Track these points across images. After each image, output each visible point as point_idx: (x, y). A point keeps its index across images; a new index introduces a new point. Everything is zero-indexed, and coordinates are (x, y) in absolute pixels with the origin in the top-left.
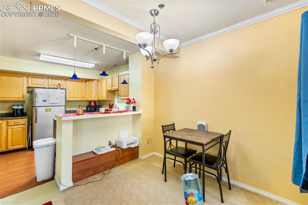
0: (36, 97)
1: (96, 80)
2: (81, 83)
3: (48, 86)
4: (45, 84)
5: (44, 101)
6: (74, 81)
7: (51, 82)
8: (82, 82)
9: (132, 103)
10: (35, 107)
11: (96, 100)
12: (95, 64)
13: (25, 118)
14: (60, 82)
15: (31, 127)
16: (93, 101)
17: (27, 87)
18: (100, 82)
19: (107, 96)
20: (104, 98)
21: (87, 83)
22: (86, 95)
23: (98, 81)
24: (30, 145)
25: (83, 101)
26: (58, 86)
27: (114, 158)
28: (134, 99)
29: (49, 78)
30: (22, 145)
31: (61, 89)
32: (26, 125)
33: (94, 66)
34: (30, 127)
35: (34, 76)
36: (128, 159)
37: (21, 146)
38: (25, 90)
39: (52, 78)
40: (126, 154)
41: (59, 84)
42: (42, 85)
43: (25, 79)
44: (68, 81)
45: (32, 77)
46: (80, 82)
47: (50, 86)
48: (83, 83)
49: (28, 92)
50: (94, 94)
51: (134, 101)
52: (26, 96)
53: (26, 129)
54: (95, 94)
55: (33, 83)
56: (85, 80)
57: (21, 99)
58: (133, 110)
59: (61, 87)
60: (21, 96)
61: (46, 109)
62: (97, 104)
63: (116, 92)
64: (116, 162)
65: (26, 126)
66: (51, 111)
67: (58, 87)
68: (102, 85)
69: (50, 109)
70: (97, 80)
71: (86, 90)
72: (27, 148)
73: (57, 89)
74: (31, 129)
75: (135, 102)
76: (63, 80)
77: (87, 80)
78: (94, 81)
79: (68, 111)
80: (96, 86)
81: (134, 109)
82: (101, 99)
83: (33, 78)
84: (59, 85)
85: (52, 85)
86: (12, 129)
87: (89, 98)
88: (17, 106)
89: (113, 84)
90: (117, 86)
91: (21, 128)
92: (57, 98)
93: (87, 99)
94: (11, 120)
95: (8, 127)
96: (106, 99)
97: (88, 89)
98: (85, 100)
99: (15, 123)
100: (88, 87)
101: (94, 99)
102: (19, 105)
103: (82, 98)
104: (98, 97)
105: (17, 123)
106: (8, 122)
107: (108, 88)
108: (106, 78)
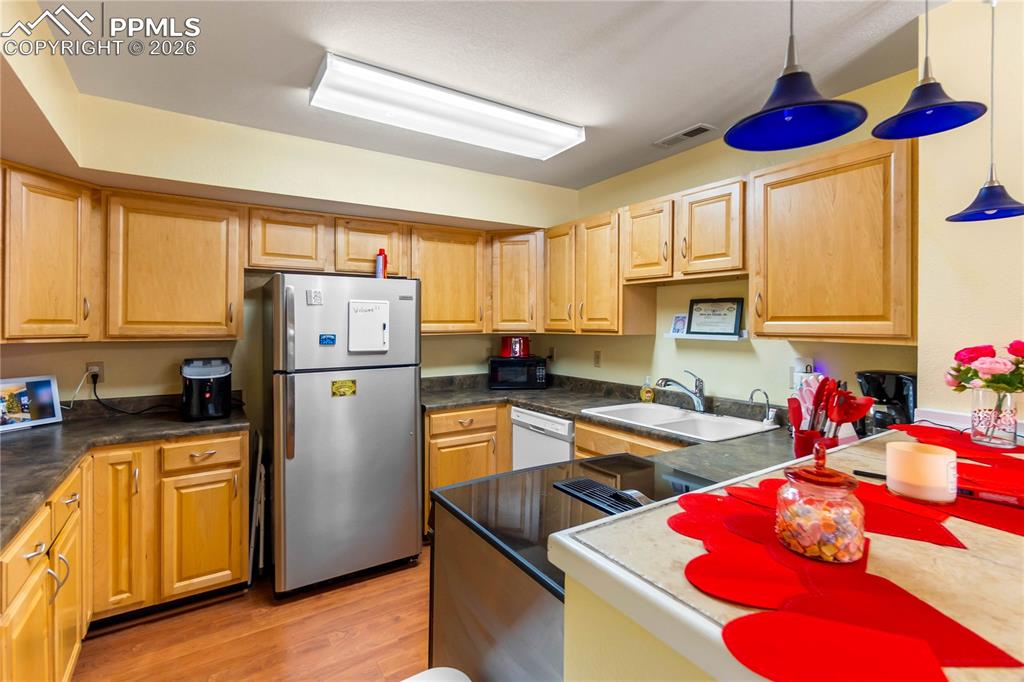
0: (288, 318)
1: (540, 235)
2: (472, 248)
3: (335, 264)
4: (322, 254)
5: (327, 341)
6: (439, 241)
7: (348, 243)
8: (474, 243)
10: (285, 372)
11: (541, 331)
12: (588, 129)
13: (236, 431)
15: (263, 472)
16: (517, 336)
17: (246, 271)
18: (568, 240)
19: (624, 312)
20: (605, 325)
21: (497, 246)
22: (491, 308)
24: (261, 566)
25: (476, 335)
26: (375, 261)
29: (335, 226)
30: (228, 572)
31: (389, 277)
32: (243, 464)
33: (583, 139)
34: (261, 469)
35: (274, 216)
37: (222, 577)
38: (238, 285)
39: (352, 225)
41: (382, 252)
42: (310, 258)
43: (236, 227)
44: (414, 238)
45: (266, 221)
46: (464, 243)
47: (343, 265)
48: (480, 247)
49: (249, 294)
50: (529, 300)
52: (239, 312)
53: (242, 485)
54: (533, 299)
55: (267, 251)
56: (484, 235)
57: (221, 330)
59: (390, 269)
60: (220, 316)
61: (333, 383)
65: (242, 470)
66: (354, 392)
67: (375, 267)
69: (354, 382)
70: (546, 230)
71: (491, 284)
72: (249, 583)
73: (374, 275)
74: (263, 484)
76: (396, 236)
77: (494, 234)
78: (530, 237)
80: (541, 263)
83: (268, 225)
84: (381, 258)
85: (351, 257)
86: (183, 491)
87: (504, 321)
88: (201, 363)
89: (689, 247)
90: (728, 256)
91: (223, 484)
92: (384, 326)
93: (495, 327)
94: (177, 442)
95: (165, 480)
96: (617, 332)
97: (502, 277)
98: (484, 332)
99: (197, 459)
100: (502, 269)
101: (531, 328)
102: (213, 362)
103: (473, 322)
104: (552, 320)
105: (203, 460)
106: (160, 452)
107: (635, 270)
108: (619, 215)
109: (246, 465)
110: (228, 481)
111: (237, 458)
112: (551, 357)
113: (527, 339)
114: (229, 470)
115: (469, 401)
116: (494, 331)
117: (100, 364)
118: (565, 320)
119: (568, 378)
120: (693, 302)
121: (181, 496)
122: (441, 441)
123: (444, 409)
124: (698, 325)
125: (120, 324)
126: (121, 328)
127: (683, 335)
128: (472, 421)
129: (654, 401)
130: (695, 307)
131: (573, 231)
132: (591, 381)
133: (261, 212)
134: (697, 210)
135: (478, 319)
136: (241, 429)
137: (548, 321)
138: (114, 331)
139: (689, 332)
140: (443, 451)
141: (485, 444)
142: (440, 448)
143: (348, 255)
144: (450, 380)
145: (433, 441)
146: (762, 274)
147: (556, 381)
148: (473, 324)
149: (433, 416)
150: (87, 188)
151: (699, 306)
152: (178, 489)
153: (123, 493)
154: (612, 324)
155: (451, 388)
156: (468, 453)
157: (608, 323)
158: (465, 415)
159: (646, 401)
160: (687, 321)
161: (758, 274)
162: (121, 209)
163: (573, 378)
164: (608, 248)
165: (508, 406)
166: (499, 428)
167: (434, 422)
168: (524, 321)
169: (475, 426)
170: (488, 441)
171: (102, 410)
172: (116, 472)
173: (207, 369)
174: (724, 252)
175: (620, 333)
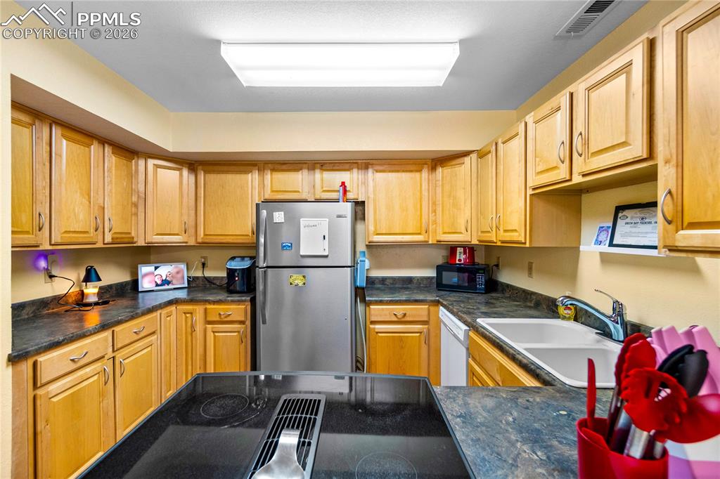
0: (261, 231)
1: (474, 157)
2: (417, 175)
3: (314, 194)
4: (306, 189)
7: (322, 180)
8: (420, 171)
10: (258, 267)
11: (475, 242)
13: (242, 302)
14: (345, 176)
16: (460, 246)
18: (491, 157)
19: (532, 224)
21: (440, 170)
22: (435, 222)
23: (482, 154)
25: (424, 244)
26: (339, 190)
29: (314, 169)
33: (458, 54)
35: (277, 166)
39: (325, 167)
41: (343, 184)
42: (298, 192)
43: (256, 176)
44: (370, 171)
45: (273, 170)
46: (411, 171)
47: (319, 195)
48: (425, 174)
50: (464, 215)
53: (246, 336)
54: (468, 214)
55: (274, 189)
56: (430, 163)
57: (248, 239)
59: (351, 196)
60: (248, 231)
61: (290, 276)
62: (480, 259)
63: (586, 198)
65: (247, 327)
66: (304, 284)
68: (501, 167)
69: (305, 276)
71: (434, 204)
73: (338, 201)
76: (355, 171)
78: (467, 159)
79: (377, 278)
80: (474, 181)
82: (494, 237)
83: (274, 173)
84: (342, 189)
85: (324, 189)
86: (217, 334)
87: (445, 233)
88: (239, 259)
89: (587, 143)
90: (630, 145)
91: (235, 334)
92: (324, 236)
93: (438, 239)
94: (214, 304)
95: (208, 326)
96: (525, 243)
97: (443, 197)
98: (430, 242)
99: (222, 316)
100: (443, 190)
101: (466, 239)
102: (246, 259)
103: (419, 234)
104: (482, 232)
105: (226, 317)
106: (206, 309)
107: (538, 177)
108: (526, 124)
109: (248, 323)
110: (239, 332)
111: (243, 319)
112: (497, 266)
113: (470, 250)
114: (239, 326)
115: (404, 298)
116: (438, 241)
117: (204, 258)
118: (489, 232)
119: (508, 286)
120: (619, 209)
121: (215, 336)
122: (378, 327)
123: (381, 302)
124: (622, 236)
125: (202, 236)
126: (202, 238)
127: (605, 248)
128: (405, 315)
129: (576, 320)
130: (620, 215)
131: (494, 147)
132: (524, 291)
133: (270, 165)
134: (594, 95)
135: (424, 232)
136: (245, 301)
137: (480, 233)
138: (200, 240)
139: (611, 244)
140: (380, 335)
141: (418, 334)
142: (377, 333)
143: (322, 188)
144: (409, 280)
145: (372, 326)
146: (674, 162)
147: (500, 288)
148: (420, 236)
149: (372, 307)
150: (187, 163)
151: (626, 213)
152: (214, 332)
153: (189, 330)
154: (520, 235)
155: (409, 286)
156: (402, 340)
157: (517, 234)
158: (400, 309)
159: (564, 318)
160: (610, 231)
161: (667, 162)
162: (202, 172)
163: (511, 286)
164: (517, 159)
165: (438, 305)
166: (431, 322)
167: (372, 312)
168: (461, 233)
169: (407, 319)
170: (421, 333)
171: (206, 282)
172: (186, 317)
173: (242, 263)
174: (623, 140)
175: (528, 245)
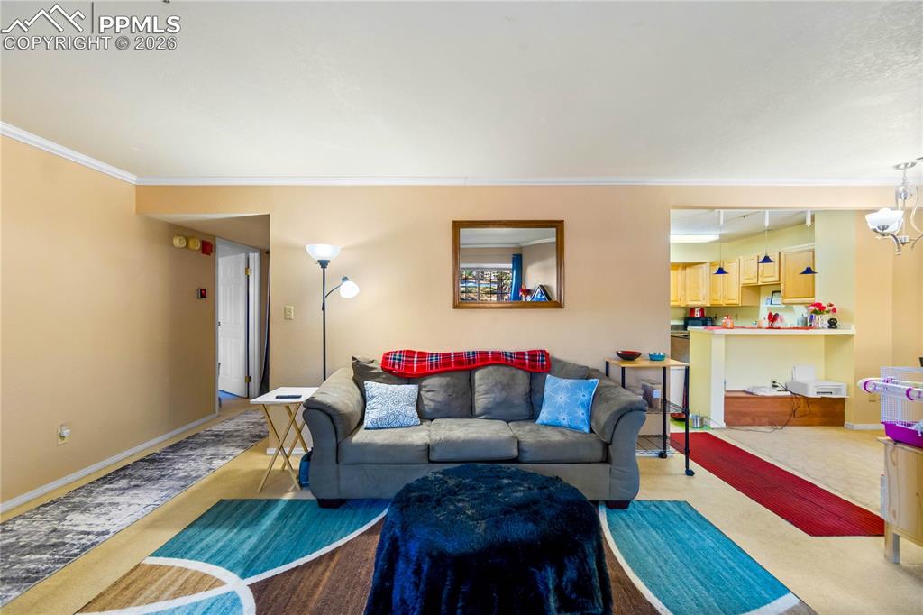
1: (708, 265)
8: (677, 269)
9: (828, 312)
11: (708, 305)
12: (720, 234)
16: (698, 308)
19: (742, 297)
20: (734, 302)
21: (688, 269)
22: (684, 296)
23: (714, 264)
27: (789, 410)
28: (831, 305)
33: (718, 238)
36: (817, 419)
40: (815, 409)
48: (680, 270)
50: (703, 292)
51: (831, 308)
56: (683, 264)
58: (830, 327)
62: (707, 314)
64: (793, 418)
70: (711, 263)
71: (685, 286)
75: (834, 310)
77: (686, 266)
81: (832, 324)
82: (722, 302)
87: (691, 301)
93: (687, 304)
96: (739, 304)
97: (690, 283)
98: (682, 306)
100: (690, 279)
101: (704, 304)
107: (744, 281)
112: (716, 318)
113: (702, 310)
118: (718, 300)
137: (712, 301)
154: (737, 301)
160: (771, 300)
168: (701, 301)
175: (741, 305)
